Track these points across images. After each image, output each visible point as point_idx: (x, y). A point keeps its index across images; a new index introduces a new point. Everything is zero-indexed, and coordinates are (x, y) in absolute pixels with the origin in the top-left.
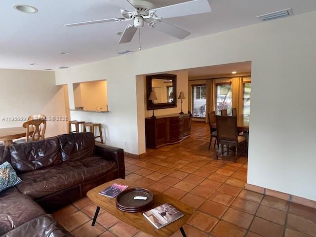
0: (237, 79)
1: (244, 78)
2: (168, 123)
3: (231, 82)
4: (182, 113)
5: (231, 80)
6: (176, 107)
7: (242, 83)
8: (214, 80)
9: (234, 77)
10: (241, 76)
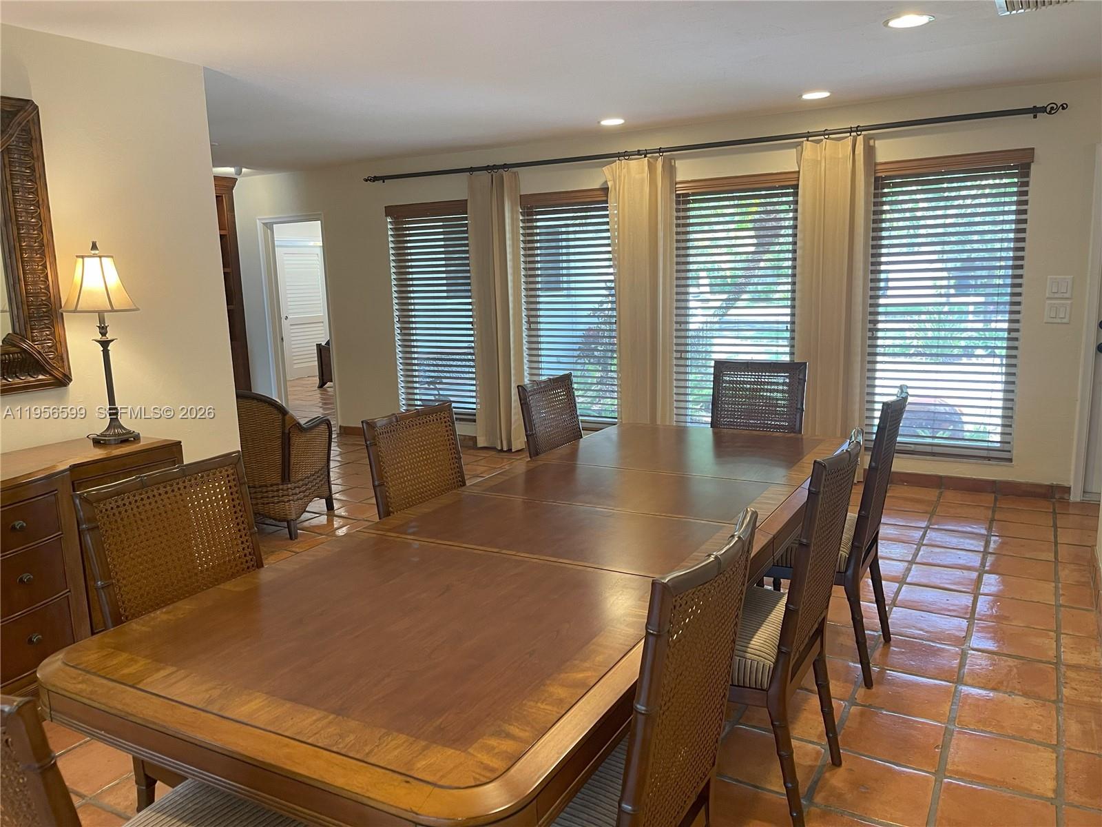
1: (677, 164)
3: (604, 191)
5: (607, 175)
7: (671, 193)
8: (506, 175)
9: (618, 155)
10: (660, 151)
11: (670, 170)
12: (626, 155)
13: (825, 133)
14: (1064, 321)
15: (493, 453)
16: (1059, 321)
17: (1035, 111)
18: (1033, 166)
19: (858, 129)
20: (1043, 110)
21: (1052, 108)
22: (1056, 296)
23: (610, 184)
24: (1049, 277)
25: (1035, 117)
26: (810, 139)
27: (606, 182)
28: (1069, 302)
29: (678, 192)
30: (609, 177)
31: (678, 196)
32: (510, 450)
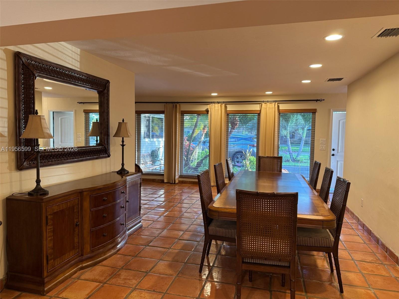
0: (217, 106)
1: (228, 106)
2: (87, 204)
3: (207, 111)
4: (122, 172)
5: (208, 107)
6: (109, 156)
7: (226, 113)
8: (178, 105)
9: (212, 102)
10: (224, 102)
11: (226, 107)
12: (214, 102)
13: (268, 101)
14: (324, 149)
15: (169, 184)
16: (323, 149)
17: (317, 100)
18: (316, 113)
19: (276, 101)
20: (319, 100)
21: (321, 100)
22: (322, 143)
23: (209, 110)
24: (320, 139)
25: (317, 102)
26: (264, 102)
27: (208, 109)
28: (325, 145)
29: (228, 113)
30: (209, 108)
31: (227, 114)
32: (175, 183)
